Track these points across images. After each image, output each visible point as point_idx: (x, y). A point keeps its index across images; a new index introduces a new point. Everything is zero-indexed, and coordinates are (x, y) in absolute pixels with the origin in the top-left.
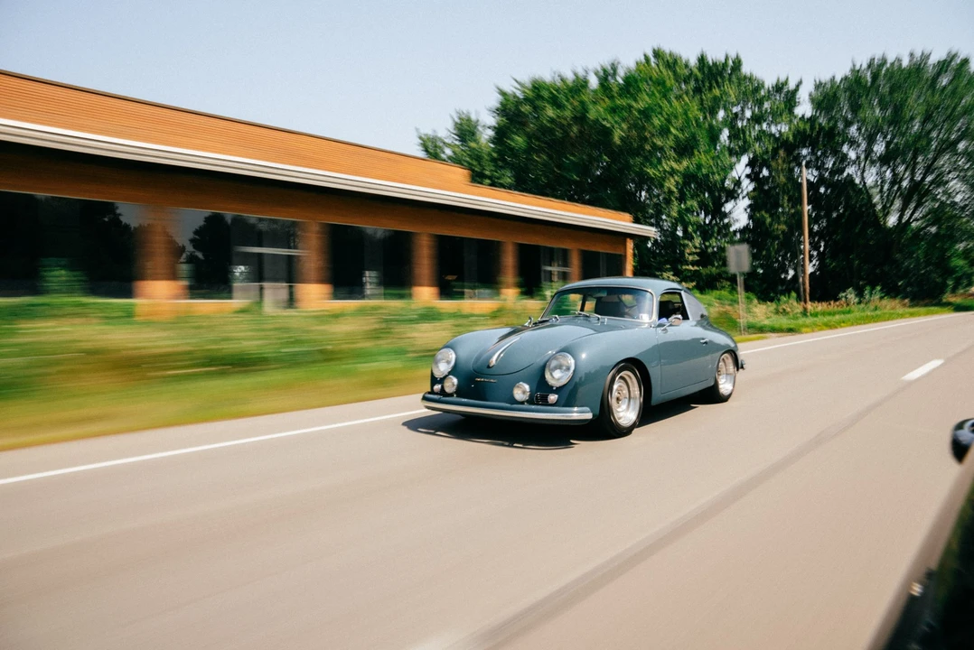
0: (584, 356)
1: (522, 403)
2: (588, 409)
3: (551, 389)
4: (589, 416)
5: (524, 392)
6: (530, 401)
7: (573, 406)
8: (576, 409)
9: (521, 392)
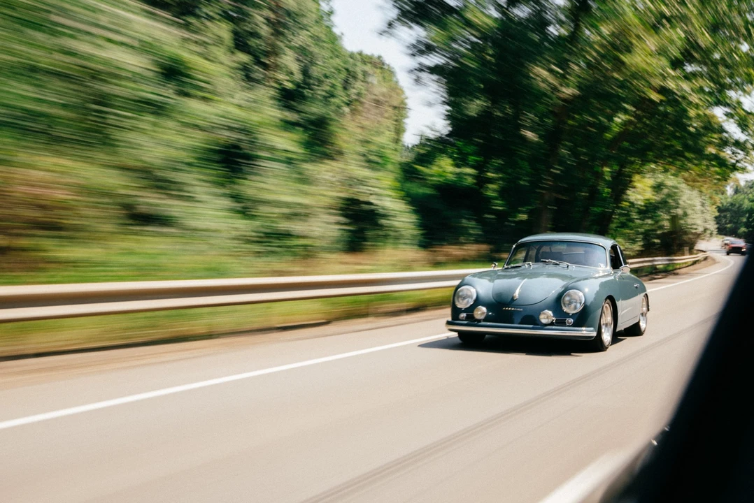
0: (586, 290)
1: (546, 325)
2: (592, 329)
3: (567, 315)
4: (594, 334)
5: (547, 318)
6: (552, 324)
7: (582, 327)
8: (584, 328)
9: (547, 316)
